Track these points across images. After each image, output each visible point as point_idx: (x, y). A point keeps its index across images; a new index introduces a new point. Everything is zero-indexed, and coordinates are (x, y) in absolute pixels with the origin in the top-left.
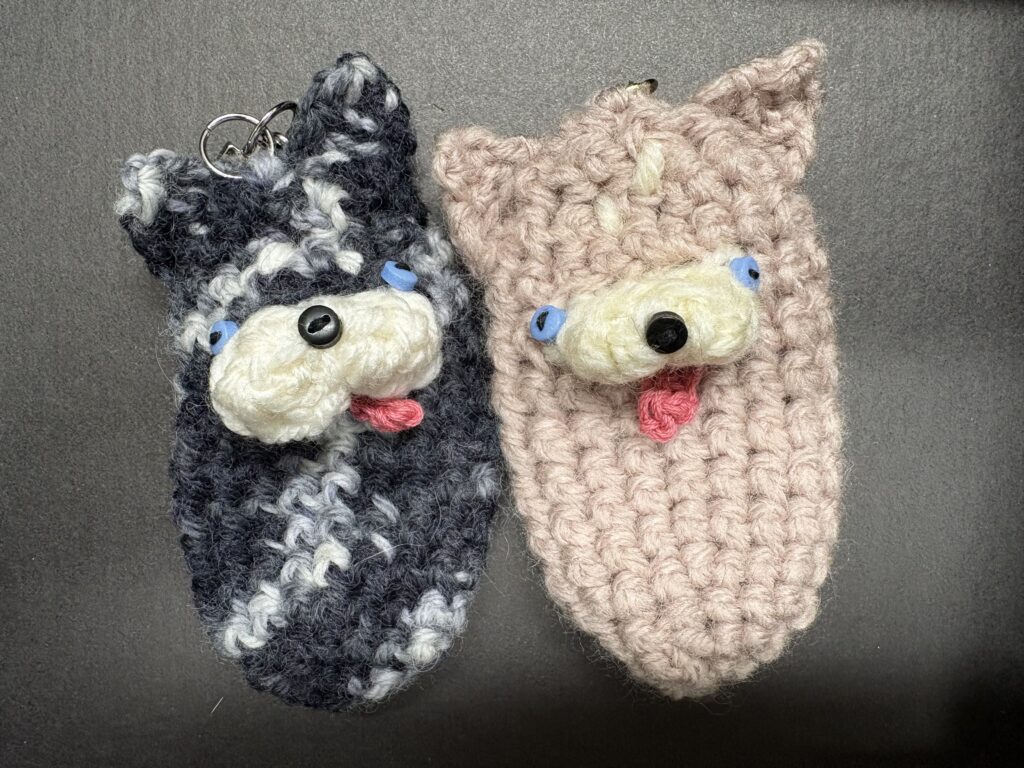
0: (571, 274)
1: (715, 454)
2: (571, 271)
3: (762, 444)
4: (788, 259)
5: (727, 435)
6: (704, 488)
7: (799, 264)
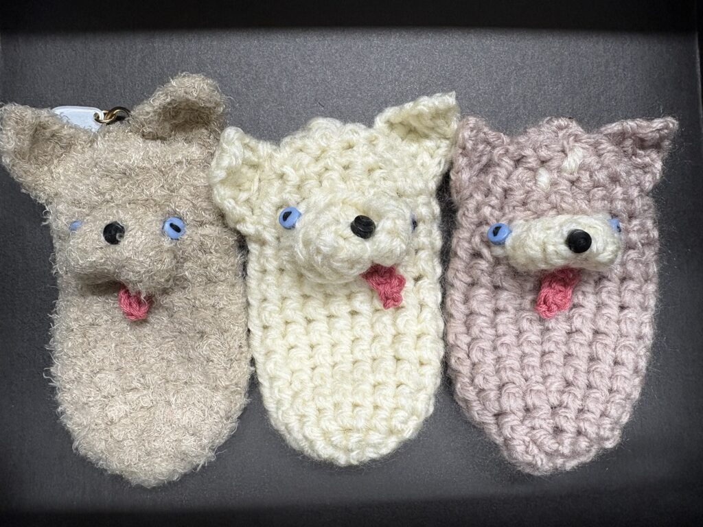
0: (514, 208)
1: (574, 330)
2: (514, 207)
3: (602, 329)
4: (635, 229)
5: (583, 320)
6: (564, 348)
7: (642, 233)
